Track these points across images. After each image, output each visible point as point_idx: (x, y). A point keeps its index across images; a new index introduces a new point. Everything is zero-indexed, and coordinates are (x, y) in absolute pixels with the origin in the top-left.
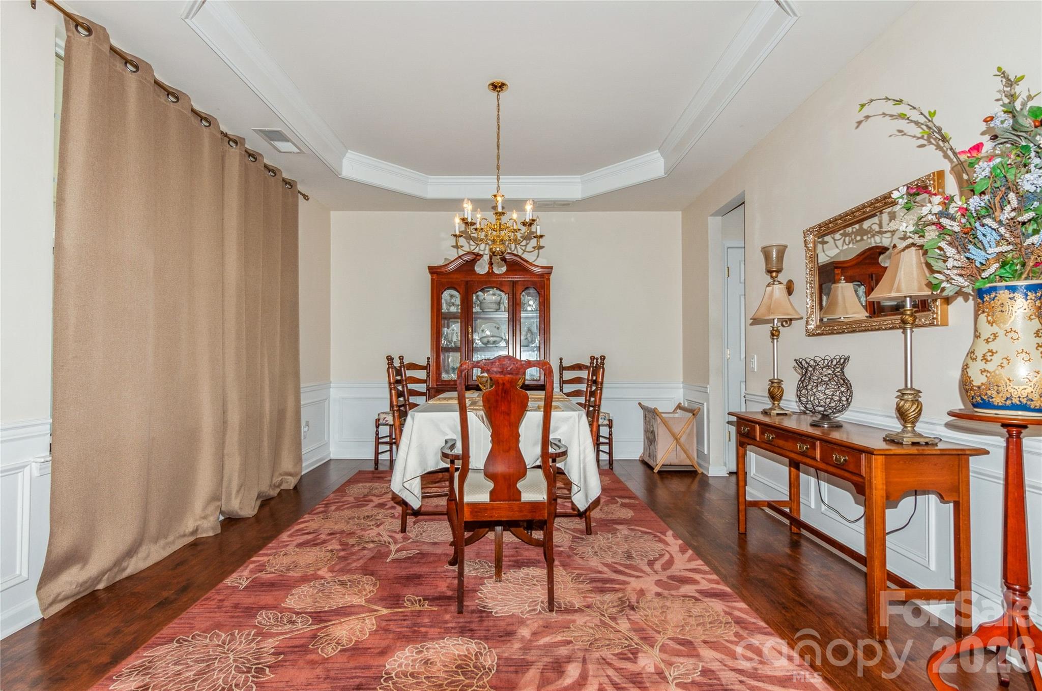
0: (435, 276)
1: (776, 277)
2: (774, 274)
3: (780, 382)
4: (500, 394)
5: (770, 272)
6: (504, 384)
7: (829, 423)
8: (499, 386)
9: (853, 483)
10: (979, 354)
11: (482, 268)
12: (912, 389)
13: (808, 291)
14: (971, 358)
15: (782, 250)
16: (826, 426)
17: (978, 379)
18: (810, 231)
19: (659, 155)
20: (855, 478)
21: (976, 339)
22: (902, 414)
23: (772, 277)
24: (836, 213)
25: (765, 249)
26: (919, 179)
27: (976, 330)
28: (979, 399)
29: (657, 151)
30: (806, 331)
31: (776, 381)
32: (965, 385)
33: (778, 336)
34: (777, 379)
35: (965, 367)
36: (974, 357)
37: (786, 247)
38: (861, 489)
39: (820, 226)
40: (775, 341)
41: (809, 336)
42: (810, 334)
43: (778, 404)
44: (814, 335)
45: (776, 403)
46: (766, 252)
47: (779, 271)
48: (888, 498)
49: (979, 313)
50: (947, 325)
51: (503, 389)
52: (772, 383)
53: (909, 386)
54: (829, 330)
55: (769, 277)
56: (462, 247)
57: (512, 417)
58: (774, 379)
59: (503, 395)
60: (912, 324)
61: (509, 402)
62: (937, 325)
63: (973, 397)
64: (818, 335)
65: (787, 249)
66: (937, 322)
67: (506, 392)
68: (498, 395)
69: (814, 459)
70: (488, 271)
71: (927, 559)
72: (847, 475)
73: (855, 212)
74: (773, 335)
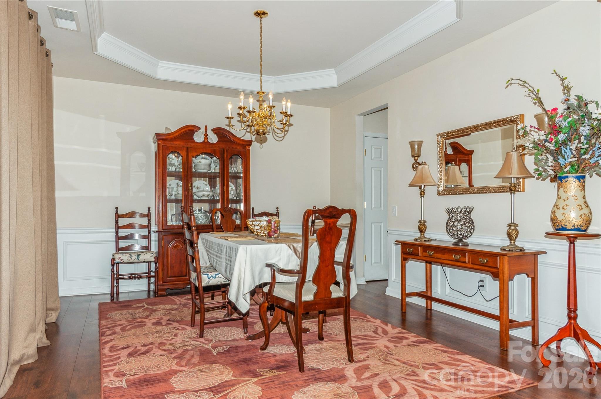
0: (161, 142)
1: (417, 160)
2: (416, 158)
3: (425, 222)
4: (327, 230)
5: (414, 156)
6: (330, 224)
7: (462, 244)
8: (327, 225)
9: (490, 272)
10: (561, 206)
11: (198, 138)
12: (514, 223)
13: (439, 170)
14: (557, 208)
15: (420, 144)
16: (461, 245)
17: (560, 217)
18: (441, 135)
19: (334, 72)
20: (492, 270)
21: (558, 199)
22: (509, 236)
23: (415, 160)
24: (460, 127)
25: (412, 143)
26: (512, 117)
27: (558, 195)
28: (560, 227)
29: (333, 69)
30: (438, 192)
31: (422, 221)
32: (553, 220)
33: (424, 195)
34: (423, 220)
35: (553, 213)
36: (558, 207)
37: (422, 142)
38: (496, 275)
39: (448, 133)
40: (422, 197)
41: (440, 195)
42: (440, 194)
43: (424, 235)
44: (443, 195)
45: (422, 234)
46: (412, 144)
47: (418, 156)
48: (509, 277)
49: (560, 187)
50: (524, 192)
51: (329, 227)
52: (421, 222)
53: (513, 222)
54: (453, 192)
55: (413, 159)
56: (233, 126)
57: (332, 244)
58: (422, 220)
59: (329, 231)
60: (514, 191)
61: (331, 235)
62: (521, 191)
63: (557, 226)
64: (445, 195)
65: (423, 143)
66: (521, 190)
67: (330, 229)
68: (326, 230)
69: (465, 262)
70: (204, 141)
71: (512, 310)
72: (487, 268)
73: (472, 128)
74: (421, 194)
